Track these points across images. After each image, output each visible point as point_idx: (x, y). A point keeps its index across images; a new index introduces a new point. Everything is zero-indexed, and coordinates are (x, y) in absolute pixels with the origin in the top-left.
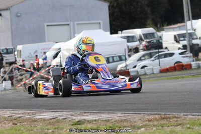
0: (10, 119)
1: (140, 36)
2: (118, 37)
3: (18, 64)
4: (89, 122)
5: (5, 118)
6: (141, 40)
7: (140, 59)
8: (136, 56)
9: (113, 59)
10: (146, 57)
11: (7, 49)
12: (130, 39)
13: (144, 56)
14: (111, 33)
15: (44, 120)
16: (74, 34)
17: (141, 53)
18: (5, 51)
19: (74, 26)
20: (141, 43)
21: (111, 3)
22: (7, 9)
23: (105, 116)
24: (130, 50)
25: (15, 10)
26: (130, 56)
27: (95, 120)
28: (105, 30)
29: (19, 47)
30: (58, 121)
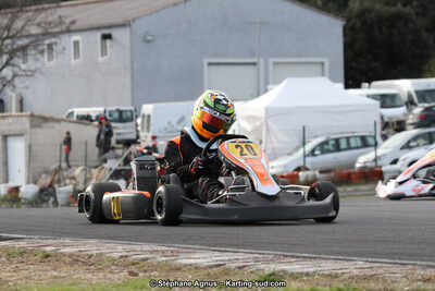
0: (123, 263)
1: (410, 96)
2: (361, 95)
3: (143, 145)
4: (295, 276)
5: (113, 260)
6: (410, 103)
7: (407, 146)
8: (399, 139)
9: (348, 143)
10: (421, 141)
11: (120, 112)
12: (387, 101)
13: (415, 138)
14: (347, 86)
15: (197, 268)
16: (267, 83)
17: (411, 132)
18: (116, 115)
19: (266, 68)
20: (410, 111)
21: (348, 20)
22: (123, 25)
23: (328, 266)
24: (386, 125)
25: (140, 27)
26: (385, 137)
27: (307, 274)
28: (334, 80)
29: (147, 109)
30: (227, 272)
